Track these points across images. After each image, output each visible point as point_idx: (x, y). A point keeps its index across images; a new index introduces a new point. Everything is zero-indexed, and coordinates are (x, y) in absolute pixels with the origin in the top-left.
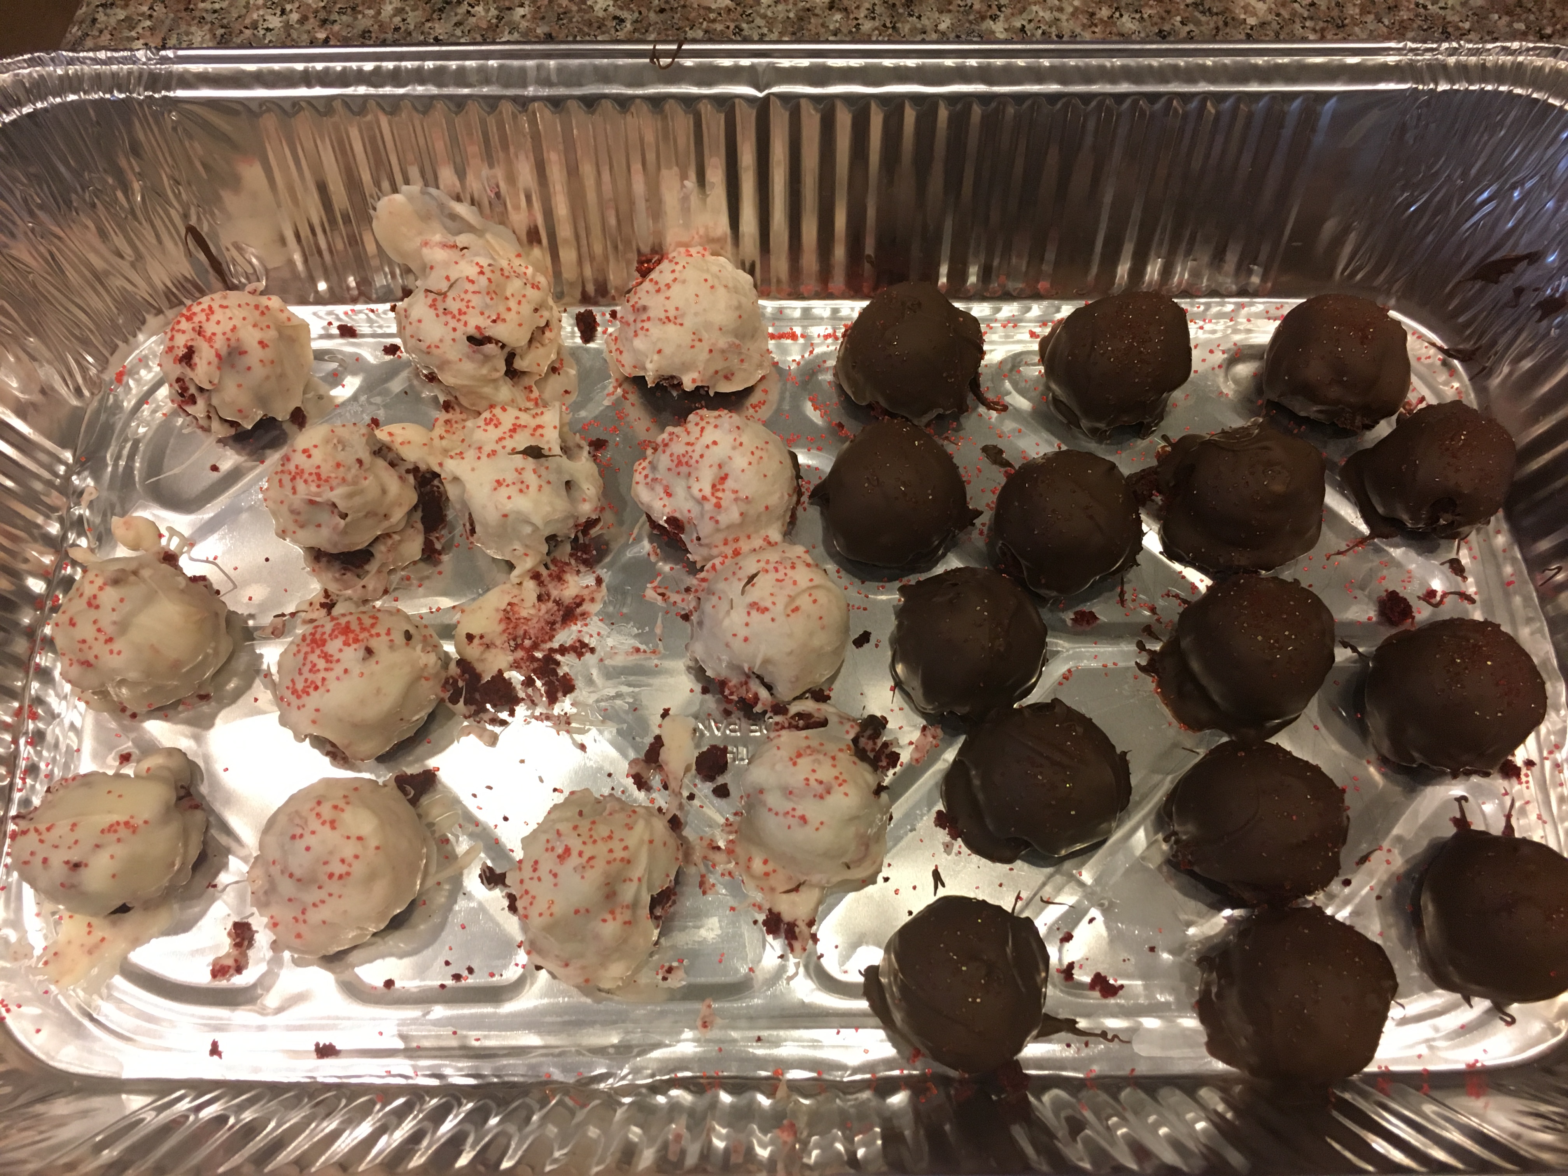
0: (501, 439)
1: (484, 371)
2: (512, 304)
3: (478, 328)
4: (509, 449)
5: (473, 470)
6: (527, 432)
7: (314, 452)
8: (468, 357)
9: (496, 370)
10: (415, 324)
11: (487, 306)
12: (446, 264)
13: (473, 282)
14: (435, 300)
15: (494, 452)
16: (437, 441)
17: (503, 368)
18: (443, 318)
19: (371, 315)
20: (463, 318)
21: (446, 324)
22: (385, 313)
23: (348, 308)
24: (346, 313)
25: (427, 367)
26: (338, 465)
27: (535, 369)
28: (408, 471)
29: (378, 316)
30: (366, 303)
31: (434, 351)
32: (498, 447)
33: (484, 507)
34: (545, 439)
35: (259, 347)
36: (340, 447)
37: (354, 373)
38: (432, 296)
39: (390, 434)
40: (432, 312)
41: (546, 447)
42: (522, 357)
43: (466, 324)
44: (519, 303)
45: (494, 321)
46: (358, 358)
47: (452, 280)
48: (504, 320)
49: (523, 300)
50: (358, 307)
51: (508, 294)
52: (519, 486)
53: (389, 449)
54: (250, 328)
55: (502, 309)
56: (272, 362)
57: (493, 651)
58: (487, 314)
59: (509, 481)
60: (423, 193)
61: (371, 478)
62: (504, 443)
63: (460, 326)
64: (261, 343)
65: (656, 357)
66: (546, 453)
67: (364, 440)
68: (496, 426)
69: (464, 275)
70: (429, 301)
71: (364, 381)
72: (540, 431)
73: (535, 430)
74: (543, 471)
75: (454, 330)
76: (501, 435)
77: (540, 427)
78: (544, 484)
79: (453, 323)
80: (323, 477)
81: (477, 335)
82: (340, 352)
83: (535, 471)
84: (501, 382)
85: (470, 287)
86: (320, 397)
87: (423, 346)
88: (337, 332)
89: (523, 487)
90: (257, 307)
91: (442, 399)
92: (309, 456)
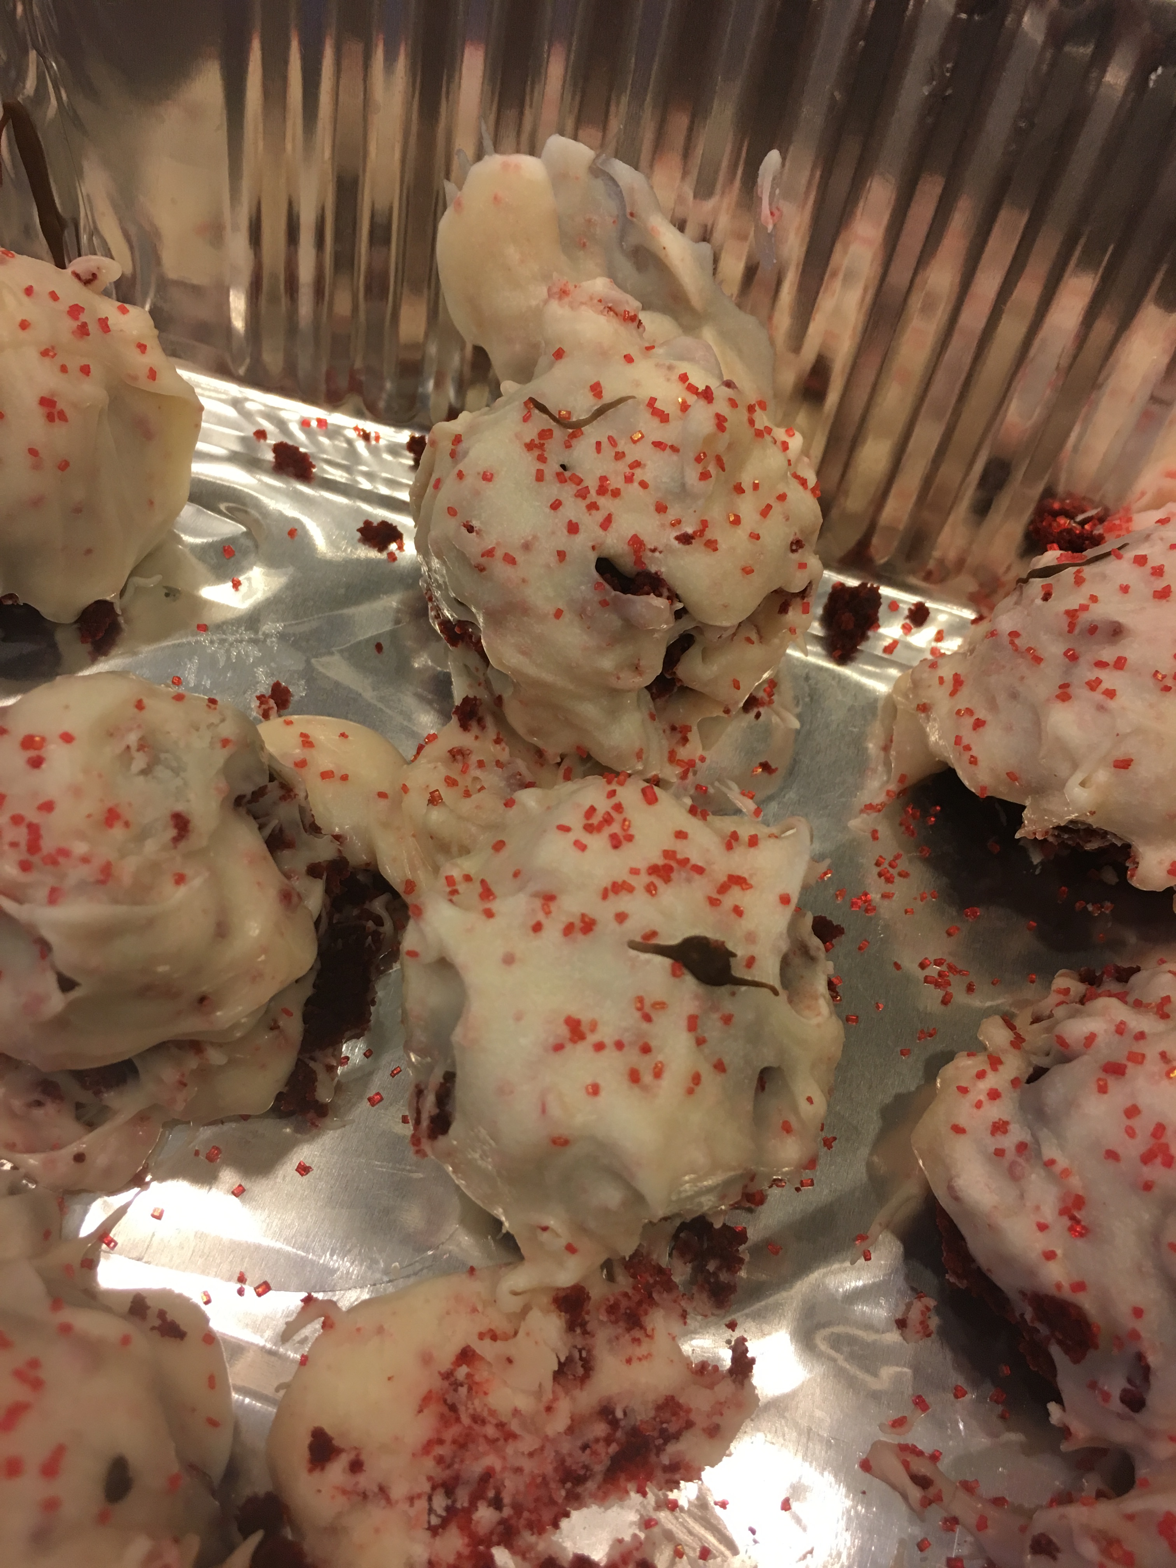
0: (617, 888)
1: (607, 663)
2: (747, 507)
3: (636, 542)
4: (635, 928)
5: (509, 960)
6: (701, 888)
7: (56, 753)
8: (581, 613)
9: (637, 669)
10: (471, 480)
11: (683, 492)
12: (602, 354)
13: (664, 418)
14: (545, 434)
15: (588, 925)
16: (416, 802)
17: (654, 666)
18: (554, 490)
19: (360, 445)
20: (604, 502)
21: (556, 506)
22: (393, 450)
23: (314, 412)
24: (305, 424)
25: (459, 604)
26: (112, 817)
27: (724, 691)
28: (314, 871)
29: (375, 451)
30: (359, 414)
31: (499, 569)
32: (604, 912)
33: (504, 1090)
34: (746, 924)
35: (38, 414)
36: (140, 761)
37: (272, 562)
38: (540, 421)
39: (307, 741)
40: (528, 463)
41: (741, 951)
42: (706, 655)
43: (606, 523)
44: (766, 511)
45: (685, 539)
46: (294, 532)
47: (609, 396)
48: (712, 545)
49: (777, 507)
50: (336, 418)
51: (746, 479)
52: (633, 1057)
53: (287, 791)
54: (32, 354)
55: (716, 513)
56: (64, 466)
57: (377, 1513)
58: (673, 513)
59: (606, 1033)
60: (596, 171)
61: (197, 882)
62: (624, 903)
63: (590, 523)
64: (47, 402)
65: (1102, 776)
66: (738, 971)
67: (220, 756)
68: (616, 843)
69: (644, 394)
70: (531, 432)
71: (290, 586)
72: (735, 896)
73: (723, 889)
74: (712, 1028)
75: (573, 528)
76: (622, 875)
77: (737, 881)
78: (706, 1071)
79: (573, 509)
80: (48, 844)
81: (627, 564)
82: (257, 505)
83: (693, 1023)
84: (629, 701)
85: (653, 430)
86: (171, 593)
87: (473, 546)
88: (270, 456)
89: (645, 1065)
90: (75, 311)
91: (459, 691)
92: (36, 763)
